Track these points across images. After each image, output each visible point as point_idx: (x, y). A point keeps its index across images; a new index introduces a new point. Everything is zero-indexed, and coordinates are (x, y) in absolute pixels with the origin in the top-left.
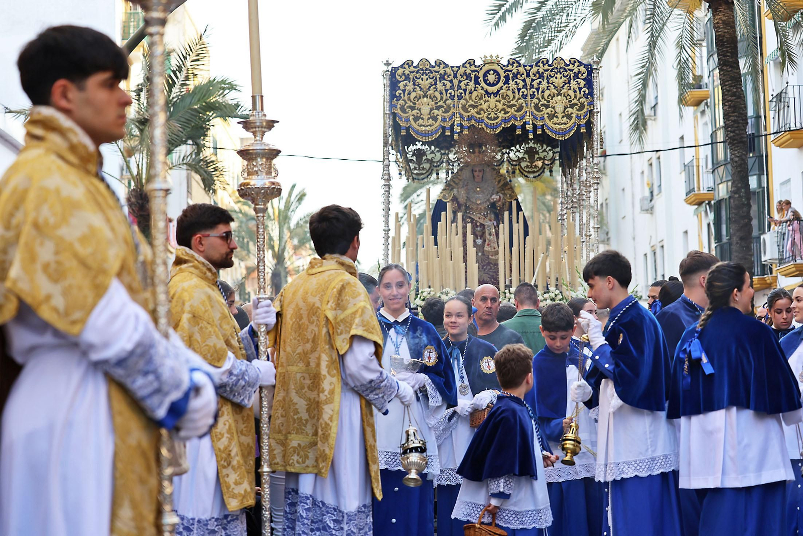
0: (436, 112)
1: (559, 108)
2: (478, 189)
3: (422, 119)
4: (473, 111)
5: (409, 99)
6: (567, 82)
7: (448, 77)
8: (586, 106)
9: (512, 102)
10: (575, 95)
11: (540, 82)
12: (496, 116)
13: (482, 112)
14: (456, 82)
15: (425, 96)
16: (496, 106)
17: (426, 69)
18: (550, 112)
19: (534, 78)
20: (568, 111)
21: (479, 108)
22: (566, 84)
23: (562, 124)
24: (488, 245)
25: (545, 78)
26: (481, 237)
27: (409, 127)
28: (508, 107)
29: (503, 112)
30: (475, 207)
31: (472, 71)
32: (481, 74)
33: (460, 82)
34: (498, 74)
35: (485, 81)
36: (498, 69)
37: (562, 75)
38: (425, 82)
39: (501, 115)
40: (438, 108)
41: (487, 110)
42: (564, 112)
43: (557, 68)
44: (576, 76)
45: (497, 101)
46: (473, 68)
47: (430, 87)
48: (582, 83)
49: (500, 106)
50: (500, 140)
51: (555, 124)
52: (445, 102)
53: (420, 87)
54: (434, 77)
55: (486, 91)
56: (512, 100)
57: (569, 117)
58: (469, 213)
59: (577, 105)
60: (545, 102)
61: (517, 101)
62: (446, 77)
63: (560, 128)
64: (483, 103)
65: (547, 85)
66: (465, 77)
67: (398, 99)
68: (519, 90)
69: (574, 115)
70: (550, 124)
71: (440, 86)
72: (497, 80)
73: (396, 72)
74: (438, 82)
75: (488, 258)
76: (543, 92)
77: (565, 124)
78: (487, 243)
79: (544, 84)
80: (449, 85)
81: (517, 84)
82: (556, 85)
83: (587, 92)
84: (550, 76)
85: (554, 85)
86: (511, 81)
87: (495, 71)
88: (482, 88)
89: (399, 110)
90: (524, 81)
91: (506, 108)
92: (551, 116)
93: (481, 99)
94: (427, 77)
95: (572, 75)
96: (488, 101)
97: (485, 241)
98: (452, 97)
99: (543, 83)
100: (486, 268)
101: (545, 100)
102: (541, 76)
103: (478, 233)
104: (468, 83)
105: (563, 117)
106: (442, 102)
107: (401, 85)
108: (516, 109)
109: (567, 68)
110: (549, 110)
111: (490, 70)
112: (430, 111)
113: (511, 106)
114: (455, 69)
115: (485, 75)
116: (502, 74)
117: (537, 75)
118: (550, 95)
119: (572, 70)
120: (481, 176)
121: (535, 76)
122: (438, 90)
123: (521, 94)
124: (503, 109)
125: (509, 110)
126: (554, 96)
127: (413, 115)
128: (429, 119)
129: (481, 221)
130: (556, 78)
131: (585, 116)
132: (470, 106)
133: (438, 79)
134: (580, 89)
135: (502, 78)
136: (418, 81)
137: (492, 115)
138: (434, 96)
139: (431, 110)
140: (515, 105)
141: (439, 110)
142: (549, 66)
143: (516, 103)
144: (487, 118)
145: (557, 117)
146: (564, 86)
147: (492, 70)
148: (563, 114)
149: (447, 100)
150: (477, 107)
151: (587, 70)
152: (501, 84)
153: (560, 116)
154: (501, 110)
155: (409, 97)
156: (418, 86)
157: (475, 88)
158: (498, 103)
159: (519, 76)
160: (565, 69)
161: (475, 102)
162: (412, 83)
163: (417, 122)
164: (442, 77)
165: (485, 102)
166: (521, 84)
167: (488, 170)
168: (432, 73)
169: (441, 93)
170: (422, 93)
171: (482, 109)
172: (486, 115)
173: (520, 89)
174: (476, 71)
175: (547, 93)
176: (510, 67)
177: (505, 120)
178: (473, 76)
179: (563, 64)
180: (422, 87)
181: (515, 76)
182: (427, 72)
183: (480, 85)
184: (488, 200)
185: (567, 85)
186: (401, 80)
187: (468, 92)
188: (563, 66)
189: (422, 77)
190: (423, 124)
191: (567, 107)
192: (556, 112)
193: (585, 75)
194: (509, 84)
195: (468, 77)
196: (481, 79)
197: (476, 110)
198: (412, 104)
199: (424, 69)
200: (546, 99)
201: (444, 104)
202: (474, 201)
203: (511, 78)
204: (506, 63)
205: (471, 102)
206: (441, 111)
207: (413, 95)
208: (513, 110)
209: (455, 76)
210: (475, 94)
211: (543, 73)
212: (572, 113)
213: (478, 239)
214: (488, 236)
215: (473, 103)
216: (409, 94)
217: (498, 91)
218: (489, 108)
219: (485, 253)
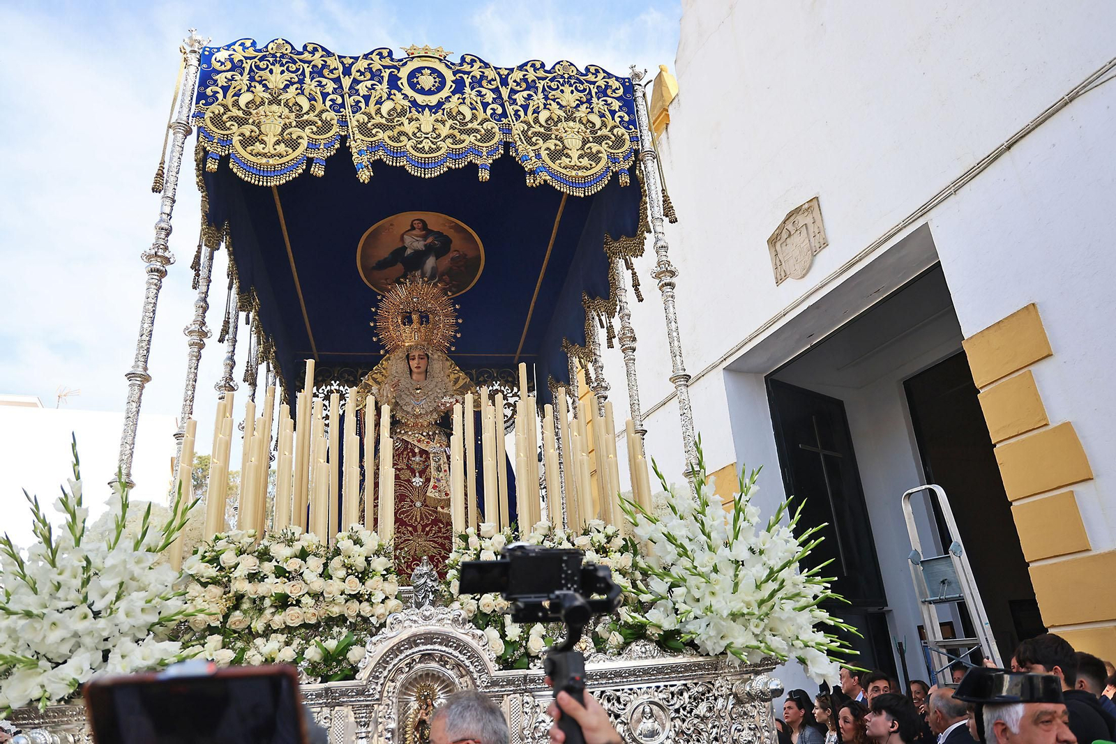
0: (296, 132)
1: (573, 143)
2: (418, 391)
3: (263, 142)
4: (382, 135)
5: (236, 104)
6: (584, 99)
7: (331, 71)
8: (628, 143)
9: (470, 125)
10: (603, 121)
11: (530, 96)
12: (434, 147)
13: (402, 138)
14: (346, 82)
15: (275, 101)
16: (434, 130)
17: (283, 56)
18: (553, 148)
19: (518, 88)
20: (590, 148)
21: (396, 131)
22: (582, 103)
23: (580, 168)
24: (435, 487)
25: (540, 90)
26: (422, 473)
27: (228, 156)
28: (461, 132)
29: (451, 140)
30: (411, 422)
31: (385, 67)
32: (404, 73)
33: (356, 82)
34: (441, 75)
35: (413, 86)
36: (441, 68)
37: (573, 88)
38: (277, 79)
39: (445, 146)
40: (302, 125)
41: (414, 134)
42: (582, 148)
43: (562, 77)
44: (603, 92)
45: (437, 121)
46: (387, 62)
47: (287, 86)
48: (616, 105)
49: (444, 131)
50: (457, 307)
51: (565, 168)
52: (319, 115)
53: (265, 86)
54: (298, 70)
55: (414, 103)
56: (471, 121)
57: (595, 157)
58: (400, 432)
59: (607, 137)
60: (542, 130)
61: (481, 124)
62: (326, 72)
63: (577, 177)
64: (406, 122)
65: (543, 101)
66: (368, 76)
67: (210, 100)
68: (485, 105)
69: (604, 156)
70: (555, 166)
71: (310, 85)
72: (437, 85)
73: (211, 54)
74: (307, 80)
75: (436, 512)
76: (536, 111)
77: (587, 169)
78: (432, 484)
79: (538, 99)
80: (330, 87)
81: (479, 94)
82: (564, 103)
83: (626, 118)
84: (549, 87)
85: (558, 103)
86: (467, 90)
87: (433, 71)
88: (406, 96)
89: (208, 121)
90: (496, 91)
91: (457, 134)
92: (555, 155)
93: (403, 113)
94: (285, 68)
95: (594, 91)
96: (417, 119)
97: (428, 480)
98: (338, 108)
99: (535, 97)
100: (430, 530)
101: (541, 126)
102: (531, 86)
103: (415, 466)
104: (372, 85)
105: (581, 157)
106: (312, 114)
107: (221, 79)
108: (479, 137)
109: (581, 78)
110: (551, 144)
111: (424, 68)
112: (283, 130)
113: (470, 132)
114: (348, 61)
115: (412, 75)
116: (449, 76)
117: (524, 85)
118: (550, 118)
119: (594, 83)
120: (423, 369)
121: (518, 84)
122: (306, 92)
123: (489, 112)
124: (452, 136)
125: (464, 137)
126: (559, 120)
127: (242, 135)
128: (278, 143)
129: (423, 446)
130: (562, 91)
131: (626, 158)
132: (376, 126)
133: (307, 74)
134: (613, 113)
135: (449, 83)
136: (261, 73)
137: (426, 144)
138: (296, 104)
139: (285, 127)
140: (477, 131)
141: (303, 129)
142: (546, 71)
143: (479, 127)
144: (415, 148)
145: (568, 156)
146: (578, 106)
147: (428, 68)
148: (580, 152)
149: (322, 112)
150: (392, 128)
151: (623, 84)
152: (445, 93)
153: (575, 154)
154: (447, 137)
155: (237, 101)
156: (260, 82)
157: (390, 94)
158: (439, 126)
159: (484, 83)
160: (578, 79)
161: (387, 119)
162: (246, 77)
163: (249, 148)
164: (318, 72)
165: (411, 120)
166: (490, 97)
167: (436, 356)
168: (294, 62)
169: (312, 99)
170: (267, 95)
171: (401, 133)
172: (410, 143)
173: (488, 104)
174: (394, 67)
175: (543, 116)
176: (466, 68)
177: (455, 155)
178: (386, 74)
179: (575, 72)
180: (270, 86)
181: (477, 82)
182: (284, 61)
183: (400, 90)
184: (435, 409)
185: (585, 105)
186: (223, 68)
187: (372, 101)
188: (574, 74)
189: (270, 67)
190: (266, 151)
191: (589, 141)
192: (565, 147)
193: (621, 92)
194: (463, 94)
195: (376, 75)
196: (404, 81)
197: (389, 133)
198: (240, 114)
199: (278, 55)
200: (544, 124)
201: (316, 119)
202: (410, 410)
203: (467, 84)
204: (458, 61)
205: (378, 120)
206: (307, 130)
207: (245, 99)
208: (472, 138)
209: (347, 71)
210: (387, 107)
211: (534, 81)
212: (599, 152)
213: (415, 476)
214: (434, 473)
215: (383, 121)
216: (238, 94)
217: (440, 105)
218: (420, 130)
219: (428, 503)
